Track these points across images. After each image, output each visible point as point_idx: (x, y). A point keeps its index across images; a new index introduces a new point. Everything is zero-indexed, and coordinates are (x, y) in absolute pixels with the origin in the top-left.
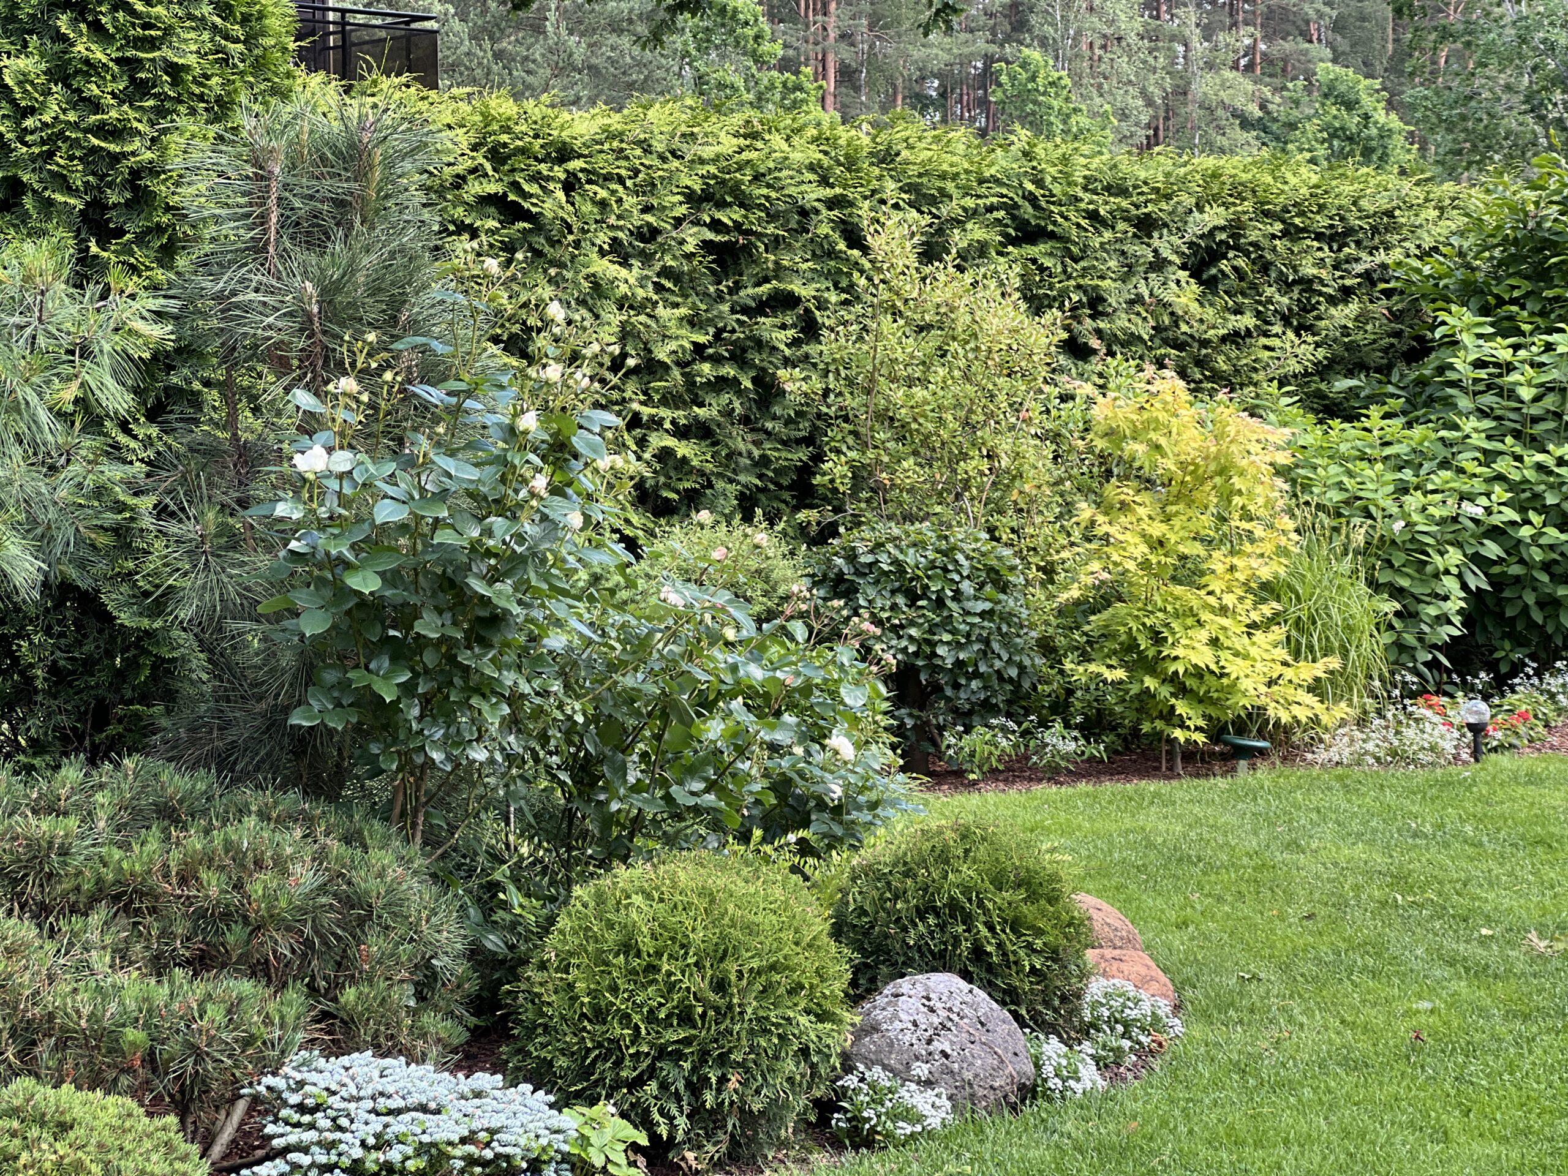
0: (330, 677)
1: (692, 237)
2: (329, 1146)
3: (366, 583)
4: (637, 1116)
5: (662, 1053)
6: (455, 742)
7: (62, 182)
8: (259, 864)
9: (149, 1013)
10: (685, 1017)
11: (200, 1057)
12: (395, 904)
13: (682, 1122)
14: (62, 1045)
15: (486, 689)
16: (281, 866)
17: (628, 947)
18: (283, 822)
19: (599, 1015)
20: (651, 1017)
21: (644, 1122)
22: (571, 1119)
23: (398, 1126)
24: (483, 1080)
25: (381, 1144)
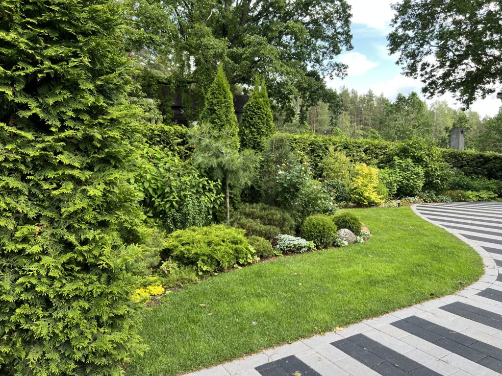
0: (280, 195)
1: (309, 149)
2: (284, 244)
3: (286, 185)
4: (315, 242)
5: (317, 236)
6: (294, 202)
7: (251, 143)
8: (274, 214)
9: (265, 230)
10: (320, 232)
11: (270, 234)
12: (288, 219)
13: (320, 244)
14: (256, 232)
15: (297, 197)
16: (277, 215)
17: (313, 224)
18: (276, 210)
19: (310, 232)
20: (316, 232)
21: (316, 244)
22: (308, 242)
23: (291, 242)
24: (298, 238)
25: (289, 244)
